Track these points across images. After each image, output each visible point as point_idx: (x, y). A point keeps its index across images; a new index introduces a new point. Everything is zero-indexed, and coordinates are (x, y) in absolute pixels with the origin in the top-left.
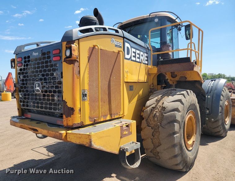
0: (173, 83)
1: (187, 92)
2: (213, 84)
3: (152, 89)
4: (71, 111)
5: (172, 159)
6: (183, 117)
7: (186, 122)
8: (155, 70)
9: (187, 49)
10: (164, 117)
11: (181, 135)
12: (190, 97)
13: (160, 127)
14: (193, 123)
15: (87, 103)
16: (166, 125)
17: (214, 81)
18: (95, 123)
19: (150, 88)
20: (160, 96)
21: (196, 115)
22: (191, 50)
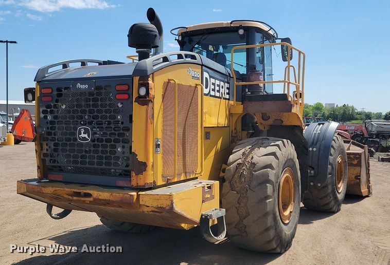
0: (265, 128)
1: (283, 142)
2: (321, 130)
3: (235, 137)
4: (143, 167)
5: (263, 233)
6: (278, 177)
7: (281, 184)
8: (239, 109)
9: (284, 82)
10: (254, 177)
11: (275, 200)
12: (287, 150)
13: (249, 190)
14: (291, 187)
15: (160, 156)
16: (256, 187)
17: (321, 125)
18: (168, 184)
19: (232, 136)
20: (248, 147)
21: (294, 174)
22: (289, 83)
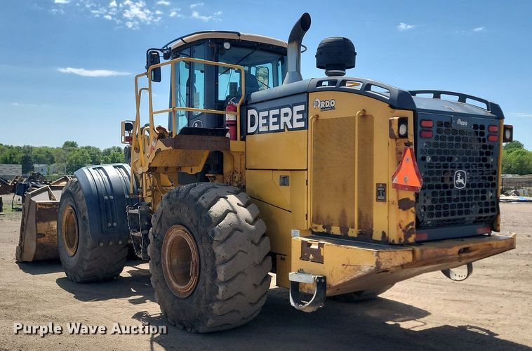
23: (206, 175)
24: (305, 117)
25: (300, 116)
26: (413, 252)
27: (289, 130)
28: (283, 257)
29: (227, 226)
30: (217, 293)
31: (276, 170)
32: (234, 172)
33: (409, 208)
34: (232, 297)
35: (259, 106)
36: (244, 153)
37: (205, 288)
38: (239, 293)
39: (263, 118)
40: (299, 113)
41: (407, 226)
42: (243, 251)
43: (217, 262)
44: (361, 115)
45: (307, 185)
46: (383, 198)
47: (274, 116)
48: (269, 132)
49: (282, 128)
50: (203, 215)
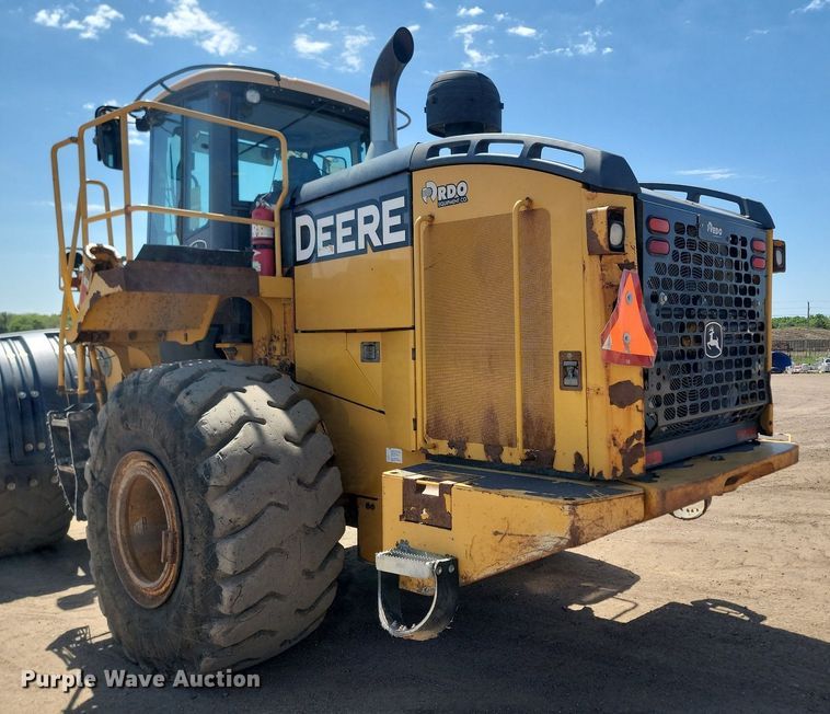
23: (218, 346)
24: (407, 221)
25: (397, 220)
26: (645, 497)
27: (376, 249)
28: (371, 502)
29: (240, 452)
30: (220, 601)
31: (355, 331)
32: (272, 338)
33: (631, 403)
34: (255, 605)
35: (316, 208)
36: (292, 301)
37: (192, 592)
38: (273, 595)
39: (325, 230)
40: (393, 213)
41: (629, 441)
42: (278, 505)
43: (217, 532)
44: (523, 209)
45: (414, 359)
46: (574, 382)
47: (345, 225)
48: (336, 256)
49: (361, 246)
50: (187, 431)
